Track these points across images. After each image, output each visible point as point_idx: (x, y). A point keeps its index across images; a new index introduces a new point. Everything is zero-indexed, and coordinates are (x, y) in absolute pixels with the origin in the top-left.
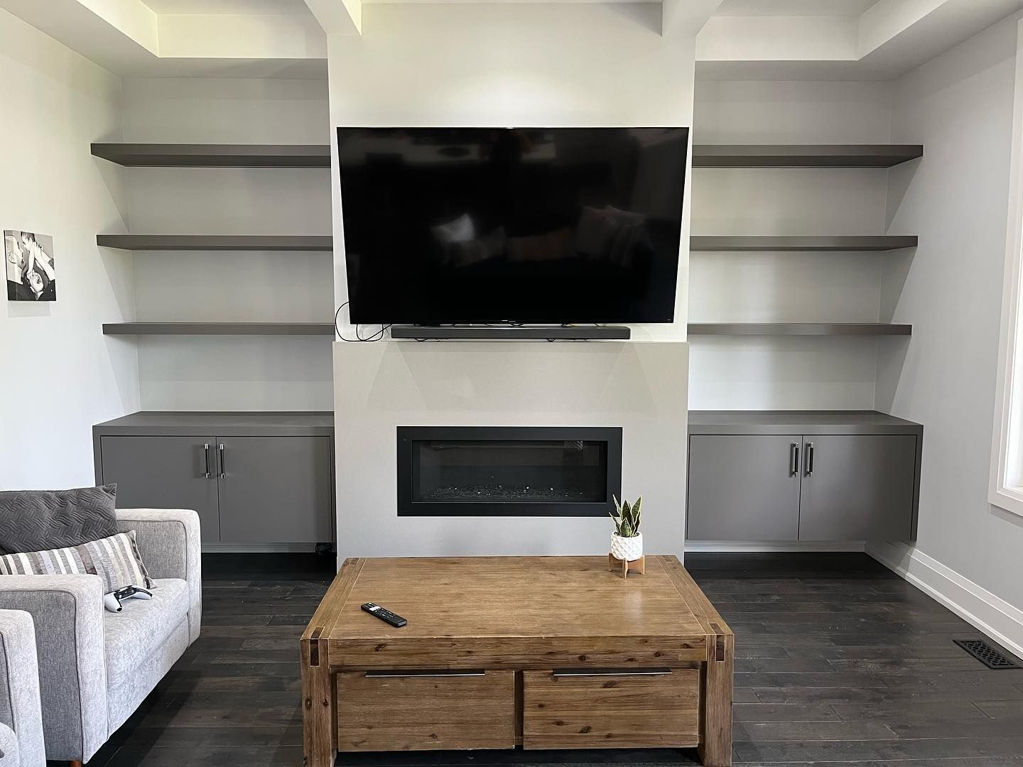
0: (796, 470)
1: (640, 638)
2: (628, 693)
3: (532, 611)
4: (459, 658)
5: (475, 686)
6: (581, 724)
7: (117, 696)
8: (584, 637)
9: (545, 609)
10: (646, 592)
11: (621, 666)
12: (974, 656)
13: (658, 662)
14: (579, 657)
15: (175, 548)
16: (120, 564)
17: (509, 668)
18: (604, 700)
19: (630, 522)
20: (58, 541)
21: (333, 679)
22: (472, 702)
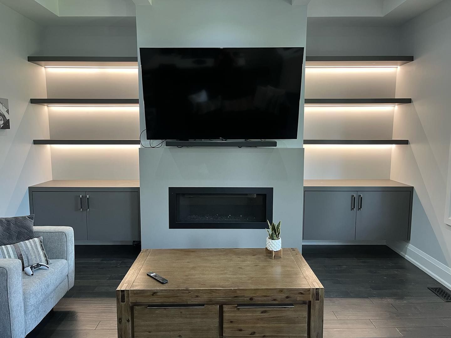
0: (354, 208)
1: (279, 290)
2: (273, 316)
3: (228, 276)
4: (192, 299)
5: (200, 312)
6: (251, 331)
7: (30, 316)
8: (252, 289)
9: (234, 275)
10: (283, 266)
11: (270, 303)
12: (437, 295)
13: (288, 301)
14: (250, 299)
15: (61, 244)
16: (34, 253)
17: (216, 303)
18: (262, 319)
19: (275, 233)
20: (5, 242)
21: (132, 309)
22: (199, 320)
